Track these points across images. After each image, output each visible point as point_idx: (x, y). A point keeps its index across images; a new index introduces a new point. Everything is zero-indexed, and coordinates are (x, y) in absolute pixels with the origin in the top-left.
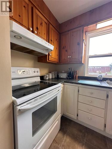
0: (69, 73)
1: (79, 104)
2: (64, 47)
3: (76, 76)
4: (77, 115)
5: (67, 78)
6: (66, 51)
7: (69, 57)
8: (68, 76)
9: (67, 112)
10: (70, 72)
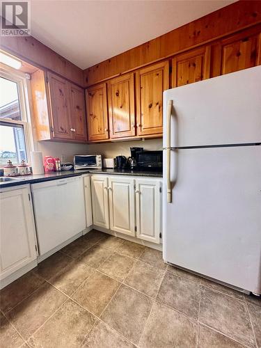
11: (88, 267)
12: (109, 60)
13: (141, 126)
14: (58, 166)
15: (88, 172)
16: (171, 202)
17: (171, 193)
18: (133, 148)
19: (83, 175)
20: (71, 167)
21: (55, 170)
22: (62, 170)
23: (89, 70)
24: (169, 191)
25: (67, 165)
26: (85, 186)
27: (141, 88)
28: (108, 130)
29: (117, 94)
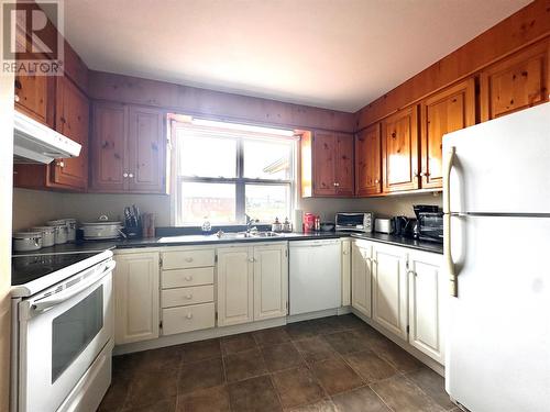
0: (127, 221)
1: (163, 296)
2: (107, 144)
3: (149, 229)
4: (161, 326)
5: (121, 238)
6: (117, 156)
7: (126, 175)
8: (122, 230)
9: (129, 333)
10: (132, 218)
11: (332, 349)
12: (385, 96)
13: (427, 174)
14: (317, 226)
15: (349, 236)
16: (456, 295)
17: (456, 281)
18: (418, 207)
19: (342, 239)
20: (331, 227)
21: (314, 230)
22: (321, 230)
23: (360, 112)
24: (452, 277)
25: (328, 224)
26: (343, 253)
27: (428, 123)
28: (381, 182)
29: (394, 136)
